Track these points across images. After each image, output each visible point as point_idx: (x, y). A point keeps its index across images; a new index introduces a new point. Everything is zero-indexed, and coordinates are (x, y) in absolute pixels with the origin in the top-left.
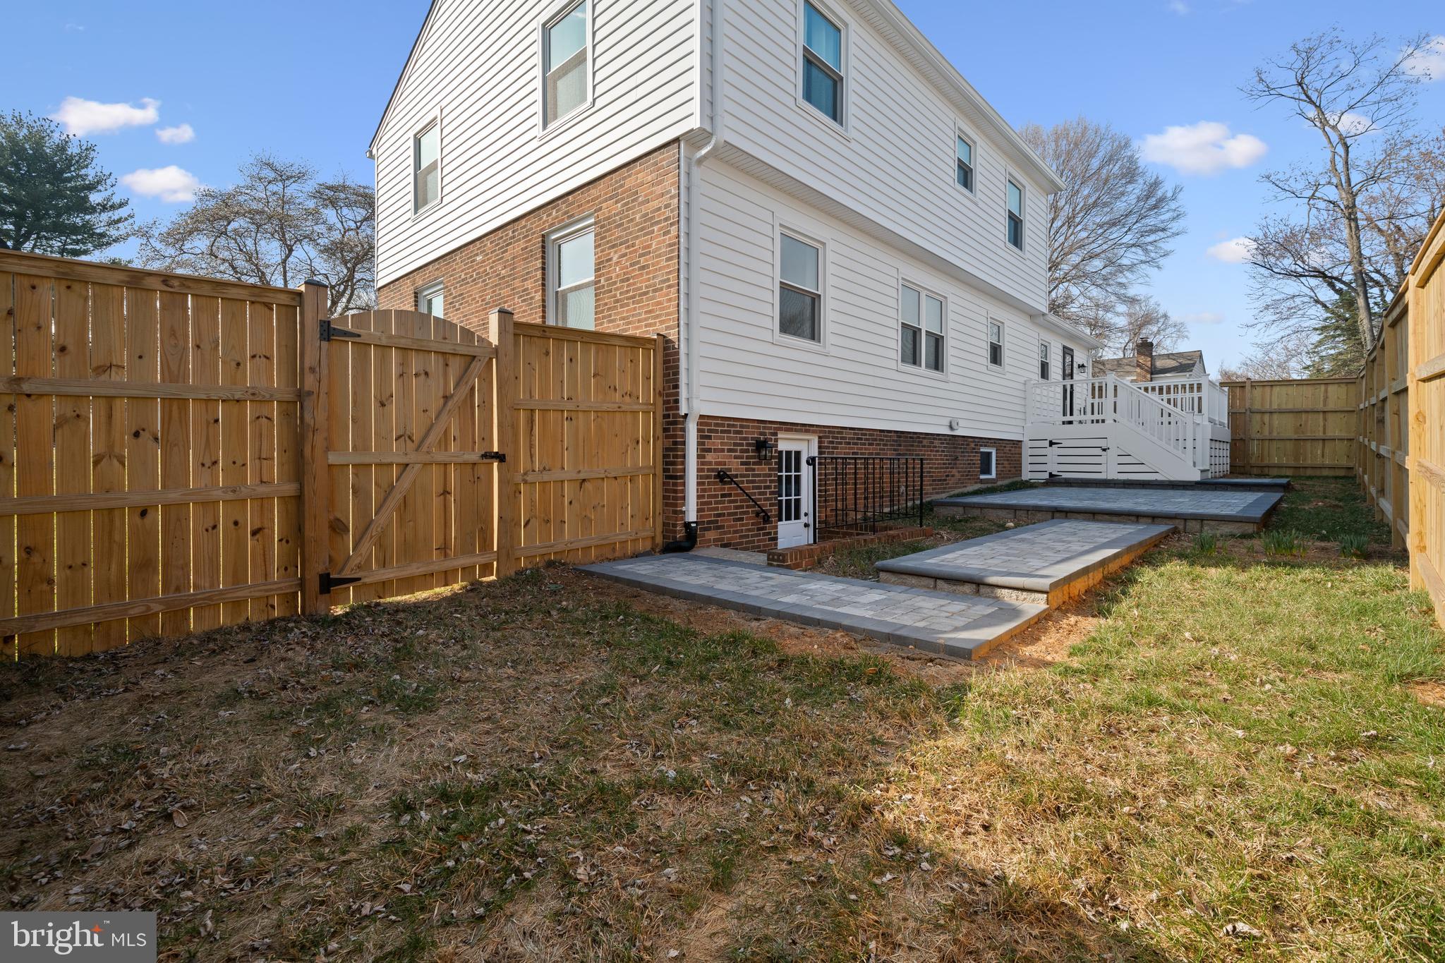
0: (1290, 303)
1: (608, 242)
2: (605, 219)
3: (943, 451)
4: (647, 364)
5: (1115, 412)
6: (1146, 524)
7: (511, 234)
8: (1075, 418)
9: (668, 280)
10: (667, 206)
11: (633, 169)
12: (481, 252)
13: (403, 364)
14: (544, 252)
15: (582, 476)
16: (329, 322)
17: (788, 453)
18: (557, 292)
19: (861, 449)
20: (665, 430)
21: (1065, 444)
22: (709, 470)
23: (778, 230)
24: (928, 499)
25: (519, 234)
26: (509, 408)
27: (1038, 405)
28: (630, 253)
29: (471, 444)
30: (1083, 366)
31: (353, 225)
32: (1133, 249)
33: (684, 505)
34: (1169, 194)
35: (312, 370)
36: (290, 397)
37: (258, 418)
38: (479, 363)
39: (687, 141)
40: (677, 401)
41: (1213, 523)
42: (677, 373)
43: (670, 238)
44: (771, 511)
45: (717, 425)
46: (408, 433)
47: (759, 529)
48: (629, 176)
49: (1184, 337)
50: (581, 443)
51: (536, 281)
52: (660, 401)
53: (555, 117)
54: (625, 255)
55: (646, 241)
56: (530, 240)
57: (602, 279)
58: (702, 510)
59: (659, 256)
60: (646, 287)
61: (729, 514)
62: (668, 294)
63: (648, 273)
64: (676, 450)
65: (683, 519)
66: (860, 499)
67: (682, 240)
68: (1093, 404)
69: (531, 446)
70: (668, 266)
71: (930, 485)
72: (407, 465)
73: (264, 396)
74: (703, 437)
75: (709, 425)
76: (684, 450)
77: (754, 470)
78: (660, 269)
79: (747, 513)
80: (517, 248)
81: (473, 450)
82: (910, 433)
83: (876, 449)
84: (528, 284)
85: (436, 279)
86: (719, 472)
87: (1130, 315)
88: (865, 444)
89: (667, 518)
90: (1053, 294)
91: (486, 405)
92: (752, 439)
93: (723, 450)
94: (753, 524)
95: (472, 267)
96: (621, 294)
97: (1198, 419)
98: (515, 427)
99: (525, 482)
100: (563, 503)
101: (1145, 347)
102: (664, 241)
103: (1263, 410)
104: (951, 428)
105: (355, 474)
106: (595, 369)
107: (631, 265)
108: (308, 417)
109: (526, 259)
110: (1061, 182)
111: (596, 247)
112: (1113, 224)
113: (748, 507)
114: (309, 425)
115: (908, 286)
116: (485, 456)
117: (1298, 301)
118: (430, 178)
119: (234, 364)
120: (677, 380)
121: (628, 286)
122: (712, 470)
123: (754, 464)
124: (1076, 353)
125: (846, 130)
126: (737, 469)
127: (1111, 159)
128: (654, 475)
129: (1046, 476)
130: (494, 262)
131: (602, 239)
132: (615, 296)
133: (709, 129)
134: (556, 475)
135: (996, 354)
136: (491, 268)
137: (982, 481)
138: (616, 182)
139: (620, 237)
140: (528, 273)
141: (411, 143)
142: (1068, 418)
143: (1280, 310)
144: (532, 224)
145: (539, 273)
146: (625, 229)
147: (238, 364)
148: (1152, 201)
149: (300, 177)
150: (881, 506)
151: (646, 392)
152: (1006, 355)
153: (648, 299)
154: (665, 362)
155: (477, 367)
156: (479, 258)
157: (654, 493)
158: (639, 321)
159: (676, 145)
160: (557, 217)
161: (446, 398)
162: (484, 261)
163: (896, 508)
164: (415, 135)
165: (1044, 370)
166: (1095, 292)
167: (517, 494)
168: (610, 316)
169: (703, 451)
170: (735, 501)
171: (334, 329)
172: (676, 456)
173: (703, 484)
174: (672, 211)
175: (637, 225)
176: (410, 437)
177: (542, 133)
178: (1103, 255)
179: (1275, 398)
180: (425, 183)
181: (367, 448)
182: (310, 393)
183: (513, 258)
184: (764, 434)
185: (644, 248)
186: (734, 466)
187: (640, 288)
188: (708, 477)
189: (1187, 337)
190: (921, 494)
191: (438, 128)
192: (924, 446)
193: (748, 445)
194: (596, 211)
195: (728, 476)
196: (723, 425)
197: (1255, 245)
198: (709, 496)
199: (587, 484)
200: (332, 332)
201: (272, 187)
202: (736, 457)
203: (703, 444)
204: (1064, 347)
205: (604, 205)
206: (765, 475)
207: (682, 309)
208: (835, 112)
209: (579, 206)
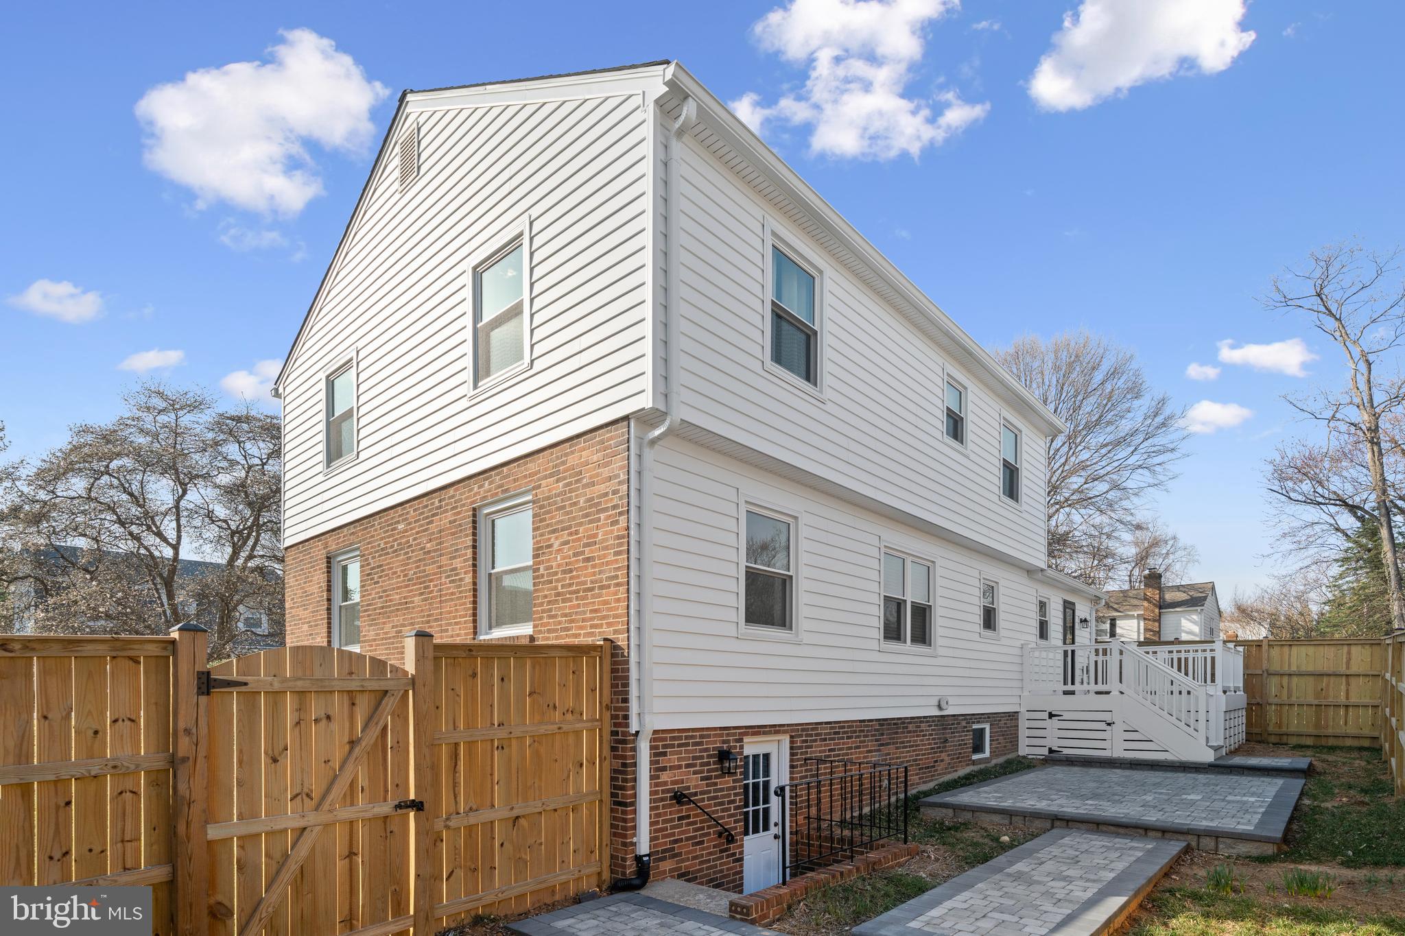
0: (1308, 531)
1: (548, 525)
2: (545, 499)
3: (931, 735)
4: (593, 675)
5: (1121, 682)
6: (1156, 838)
7: (437, 504)
8: (1077, 687)
9: (616, 577)
10: (615, 493)
11: (576, 445)
12: (404, 520)
13: (301, 709)
14: (475, 528)
15: (515, 813)
16: (209, 673)
17: (756, 757)
18: (490, 575)
19: (839, 744)
20: (613, 749)
21: (1066, 716)
22: (663, 791)
23: (743, 508)
24: (914, 792)
25: (447, 505)
26: (427, 745)
27: (1037, 669)
28: (574, 541)
29: (382, 793)
30: (1086, 621)
31: (257, 461)
32: (1140, 471)
33: (634, 835)
34: (1178, 413)
35: (187, 731)
36: (160, 764)
37: (121, 793)
38: (392, 698)
39: (638, 419)
40: (626, 717)
41: (1229, 841)
42: (626, 685)
43: (618, 530)
44: (736, 828)
45: (673, 738)
46: (306, 790)
47: (721, 851)
48: (572, 453)
49: (1194, 561)
50: (514, 771)
51: (465, 561)
52: (607, 715)
53: (488, 374)
54: (567, 543)
55: (591, 529)
56: (459, 513)
57: (542, 567)
58: (656, 838)
59: (606, 548)
60: (592, 582)
61: (688, 839)
62: (616, 593)
63: (594, 566)
64: (625, 773)
65: (633, 851)
66: (837, 801)
67: (632, 533)
68: (1096, 662)
69: (455, 785)
70: (616, 561)
71: (917, 774)
72: (305, 828)
73: (128, 768)
74: (656, 754)
75: (664, 739)
76: (634, 772)
77: (716, 784)
78: (608, 563)
79: (709, 834)
80: (444, 520)
81: (385, 800)
82: (893, 719)
83: (856, 742)
84: (457, 563)
85: (351, 544)
86: (676, 793)
87: (1136, 544)
88: (843, 738)
89: (616, 850)
90: (1053, 522)
91: (401, 746)
92: (714, 749)
93: (680, 767)
94: (715, 846)
95: (392, 535)
96: (563, 586)
97: (1211, 689)
98: (435, 768)
99: (447, 827)
100: (492, 846)
101: (1154, 579)
102: (612, 531)
103: (1282, 672)
104: (940, 707)
105: (241, 847)
106: (531, 686)
107: (575, 555)
108: (182, 787)
109: (454, 534)
110: (1059, 422)
111: (535, 529)
112: (1118, 443)
113: (709, 827)
114: (183, 797)
115: (890, 553)
116: (399, 806)
117: (1317, 528)
118: (345, 426)
119: (90, 733)
120: (627, 693)
121: (571, 578)
122: (668, 791)
123: (716, 777)
124: (1078, 607)
125: (821, 392)
126: (696, 787)
127: (1114, 373)
128: (601, 801)
129: (1045, 751)
130: (418, 533)
131: (541, 521)
132: (556, 588)
133: (663, 408)
134: (485, 815)
135: (989, 618)
136: (415, 539)
137: (974, 763)
138: (557, 458)
139: (562, 522)
140: (456, 550)
141: (322, 385)
142: (1069, 687)
143: (1299, 539)
144: (461, 494)
145: (470, 551)
146: (568, 513)
147: (96, 732)
148: (1159, 419)
149: (195, 406)
150: (861, 808)
151: (591, 707)
152: (1002, 618)
153: (593, 597)
154: (613, 671)
155: (390, 703)
156: (401, 527)
157: (600, 821)
158: (584, 620)
159: (625, 423)
160: (490, 490)
161: (353, 743)
162: (406, 531)
163: (877, 805)
164: (328, 377)
165: (1043, 632)
166: (1098, 519)
167: (439, 842)
168: (550, 610)
169: (657, 770)
170: (695, 823)
171: (215, 680)
172: (625, 780)
173: (657, 808)
174: (621, 498)
175: (581, 509)
176: (308, 795)
177: (472, 393)
178: (1106, 478)
179: (1294, 660)
180: (339, 433)
181: (255, 815)
182: (185, 760)
183: (440, 531)
184: (727, 742)
185: (589, 537)
186: (693, 782)
187: (585, 583)
188: (662, 799)
189: (1197, 561)
190: (906, 786)
191: (353, 371)
192: (910, 732)
193: (709, 756)
194: (534, 488)
195: (685, 796)
196: (680, 738)
197: (1271, 468)
198: (665, 822)
199: (522, 821)
200: (212, 683)
201: (162, 419)
202: (695, 773)
203: (657, 762)
204: (1065, 602)
205: (543, 482)
206: (729, 789)
207: (632, 612)
208: (809, 373)
209: (515, 481)
